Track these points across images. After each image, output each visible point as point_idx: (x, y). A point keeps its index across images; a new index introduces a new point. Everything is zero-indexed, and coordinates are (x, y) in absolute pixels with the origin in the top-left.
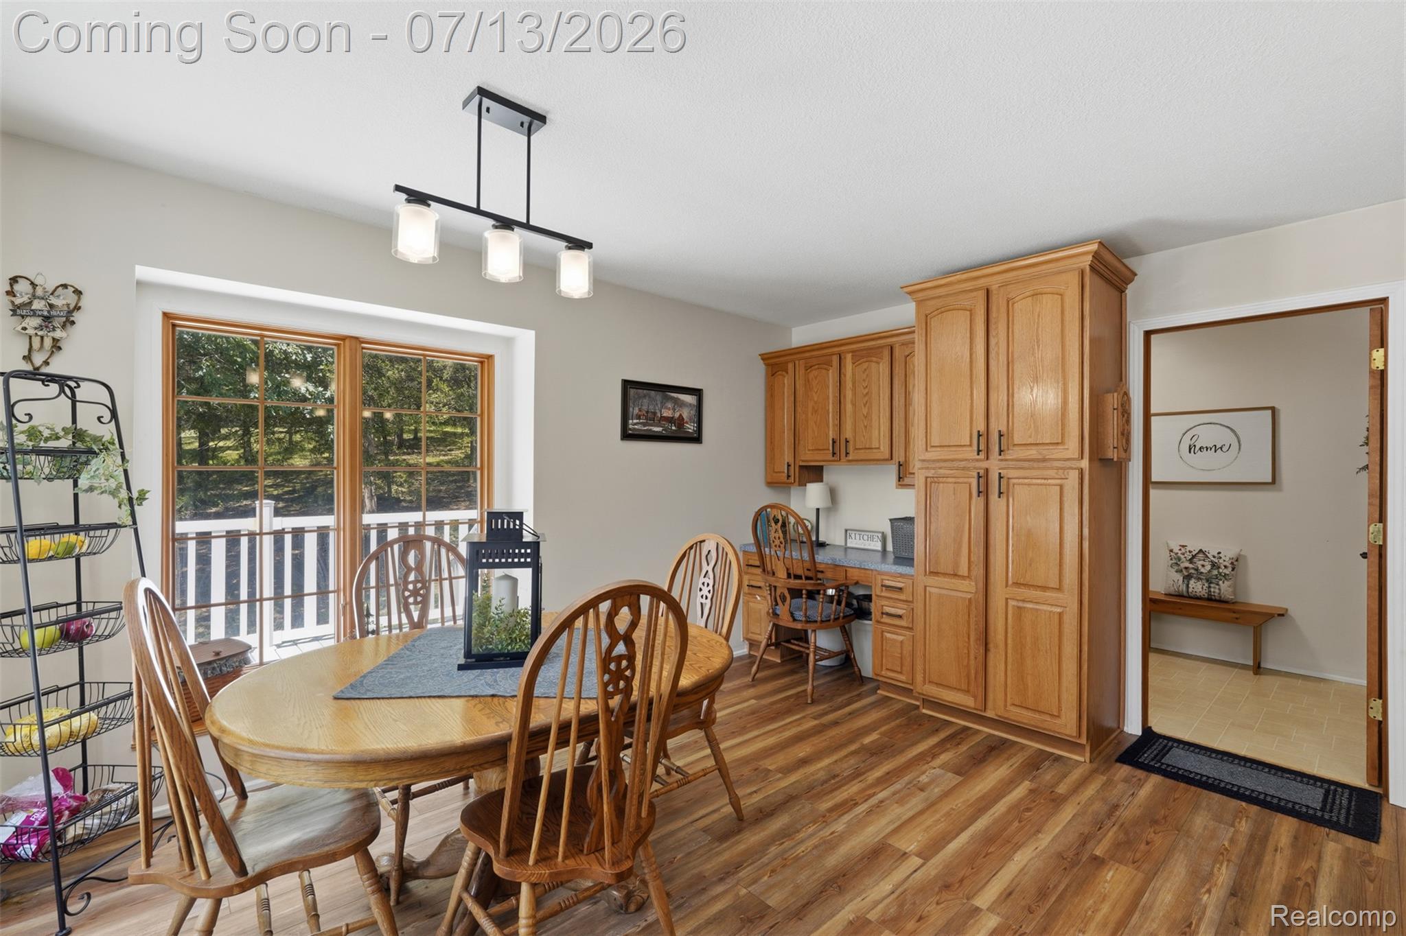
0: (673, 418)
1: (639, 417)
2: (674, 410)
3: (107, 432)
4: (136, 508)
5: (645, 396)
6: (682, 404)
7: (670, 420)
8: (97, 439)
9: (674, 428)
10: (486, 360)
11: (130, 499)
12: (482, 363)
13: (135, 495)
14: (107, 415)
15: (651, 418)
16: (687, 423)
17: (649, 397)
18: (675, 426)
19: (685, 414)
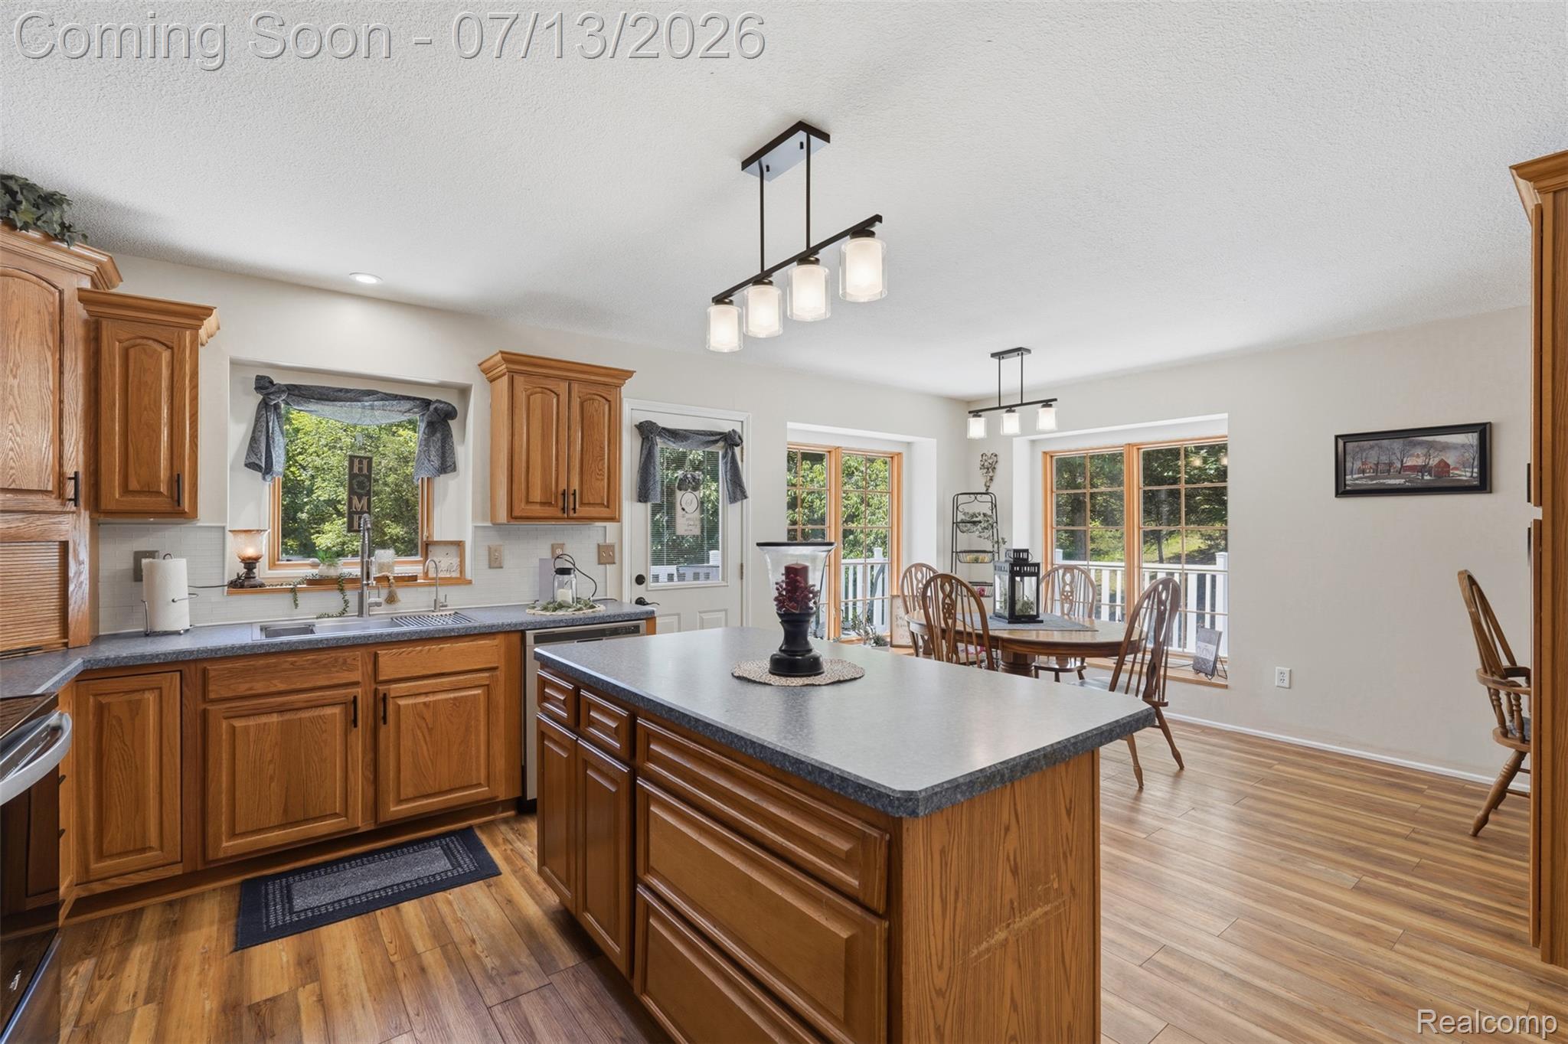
0: (1425, 466)
1: (1363, 472)
2: (1428, 455)
5: (1372, 447)
6: (1446, 447)
7: (1422, 469)
9: (1429, 478)
11: (998, 542)
13: (1000, 540)
15: (1385, 470)
16: (1456, 469)
17: (1380, 447)
18: (1430, 475)
19: (1451, 459)
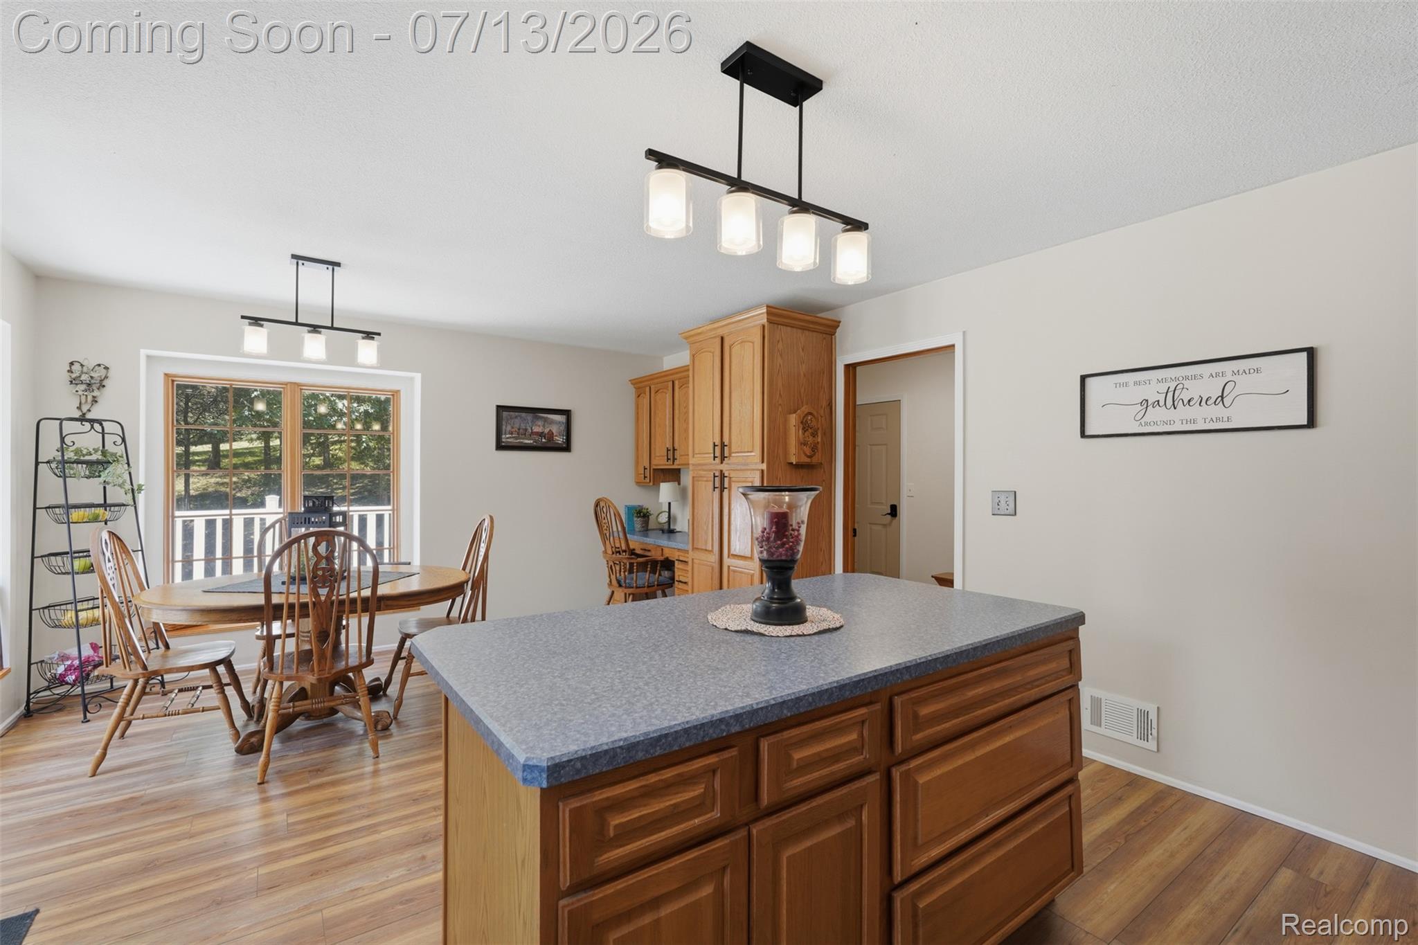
0: (543, 433)
1: (511, 433)
2: (544, 426)
3: (120, 450)
4: (136, 494)
5: (516, 417)
6: (552, 422)
7: (541, 435)
8: (114, 455)
9: (544, 440)
10: (396, 393)
11: (133, 490)
12: (393, 395)
13: (136, 487)
14: (119, 440)
15: (523, 433)
16: (556, 436)
17: (521, 417)
18: (545, 438)
19: (555, 429)
